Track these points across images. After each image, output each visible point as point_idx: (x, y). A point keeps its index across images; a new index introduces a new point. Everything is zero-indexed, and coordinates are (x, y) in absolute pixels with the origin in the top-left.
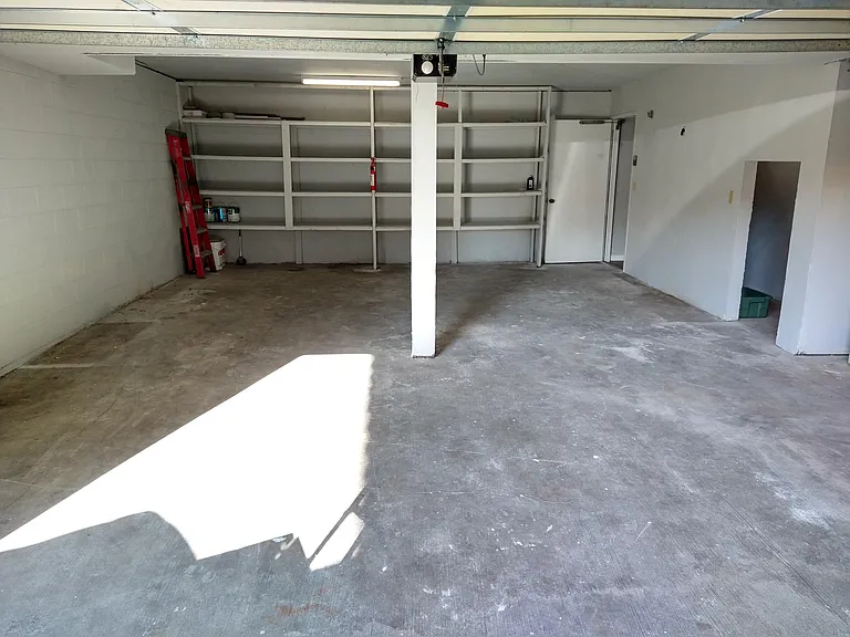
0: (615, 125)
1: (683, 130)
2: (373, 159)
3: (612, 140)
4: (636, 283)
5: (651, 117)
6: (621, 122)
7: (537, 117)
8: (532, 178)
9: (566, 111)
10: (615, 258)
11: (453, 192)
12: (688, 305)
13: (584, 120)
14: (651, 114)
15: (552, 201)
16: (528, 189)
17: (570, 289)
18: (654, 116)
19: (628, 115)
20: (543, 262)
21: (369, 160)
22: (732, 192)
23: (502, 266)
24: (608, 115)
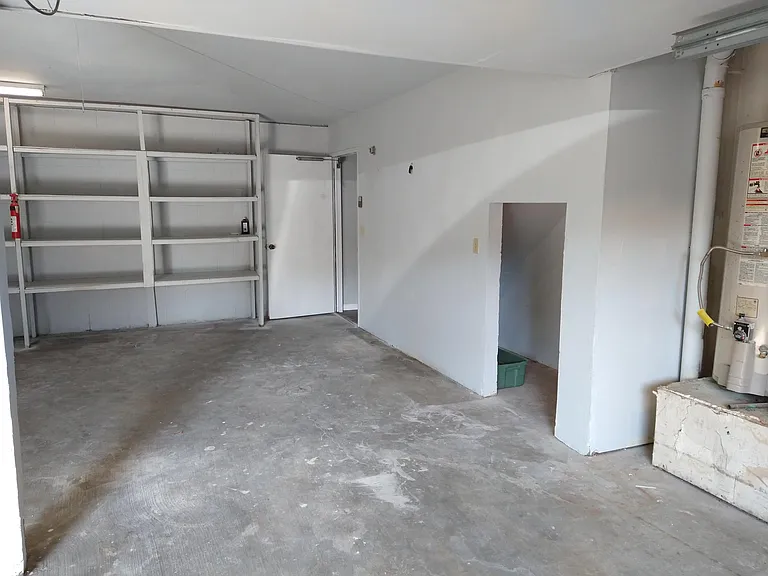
0: (336, 163)
1: (411, 168)
2: (14, 196)
3: (334, 180)
4: (374, 342)
5: (374, 153)
6: (341, 160)
7: (247, 150)
8: (246, 221)
9: (281, 145)
10: (349, 307)
11: (139, 237)
12: (436, 373)
13: (302, 156)
14: (373, 151)
15: (272, 247)
16: (243, 233)
17: (297, 360)
18: (376, 152)
19: (348, 152)
20: (267, 318)
21: (8, 197)
22: (476, 241)
23: (217, 327)
24: (326, 151)
